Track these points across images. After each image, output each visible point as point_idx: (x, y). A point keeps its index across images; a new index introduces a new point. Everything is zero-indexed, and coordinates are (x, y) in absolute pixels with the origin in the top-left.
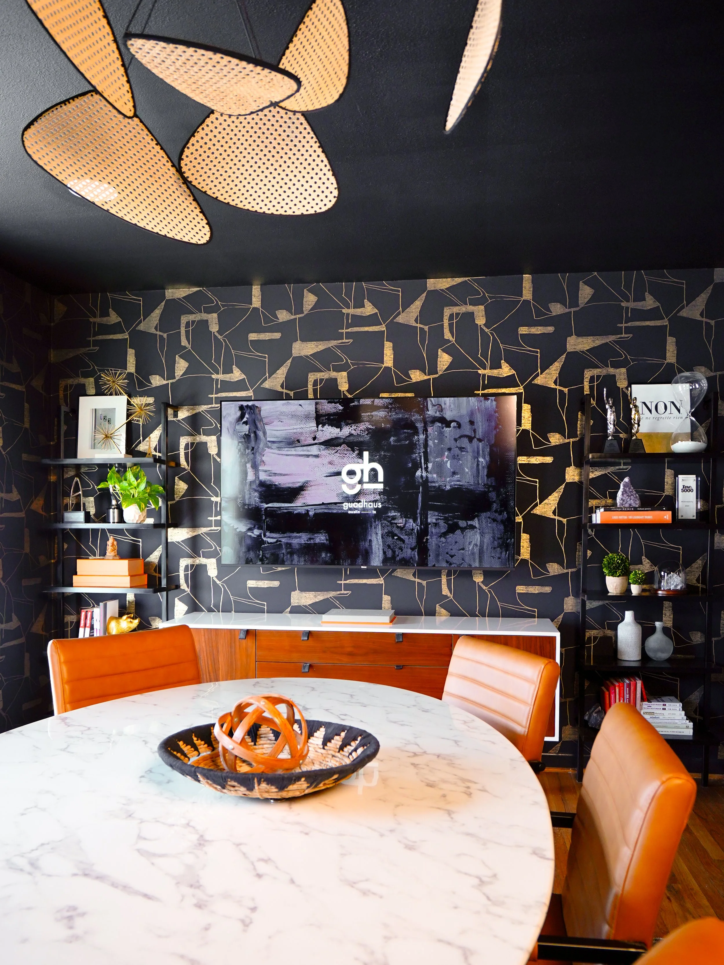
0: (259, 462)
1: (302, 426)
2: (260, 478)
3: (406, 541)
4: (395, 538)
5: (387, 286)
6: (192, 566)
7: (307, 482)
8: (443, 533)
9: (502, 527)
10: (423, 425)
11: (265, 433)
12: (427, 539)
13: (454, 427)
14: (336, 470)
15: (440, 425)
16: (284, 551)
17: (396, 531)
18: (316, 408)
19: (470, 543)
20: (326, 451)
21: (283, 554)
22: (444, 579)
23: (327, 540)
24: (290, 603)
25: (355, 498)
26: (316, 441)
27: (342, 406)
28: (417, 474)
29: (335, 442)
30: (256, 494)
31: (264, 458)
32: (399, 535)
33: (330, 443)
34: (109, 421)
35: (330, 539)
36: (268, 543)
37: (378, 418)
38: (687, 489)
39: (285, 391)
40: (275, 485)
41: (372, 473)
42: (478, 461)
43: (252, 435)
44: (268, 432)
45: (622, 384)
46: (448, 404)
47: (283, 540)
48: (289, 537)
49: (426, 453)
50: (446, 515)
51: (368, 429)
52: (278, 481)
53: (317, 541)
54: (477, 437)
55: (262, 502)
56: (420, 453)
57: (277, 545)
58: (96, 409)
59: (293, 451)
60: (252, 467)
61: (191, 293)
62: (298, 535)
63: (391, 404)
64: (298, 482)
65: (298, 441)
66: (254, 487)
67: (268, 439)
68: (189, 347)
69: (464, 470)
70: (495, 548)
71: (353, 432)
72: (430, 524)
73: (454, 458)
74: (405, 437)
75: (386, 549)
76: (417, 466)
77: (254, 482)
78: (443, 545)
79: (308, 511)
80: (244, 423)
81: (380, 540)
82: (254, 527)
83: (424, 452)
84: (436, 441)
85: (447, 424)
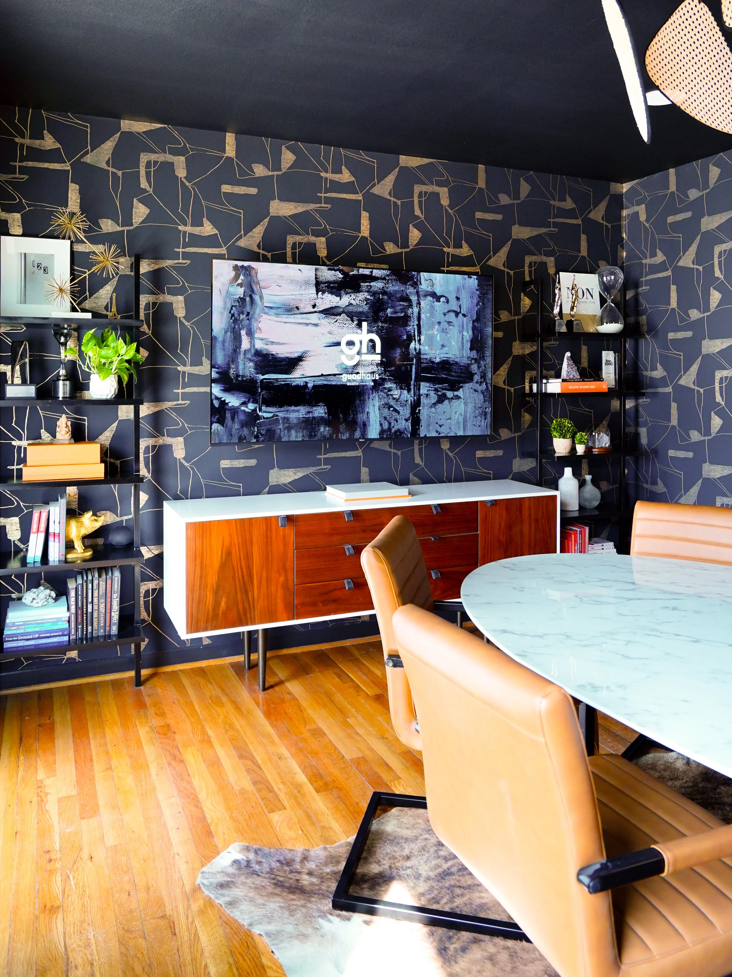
0: (255, 328)
1: (301, 292)
2: (256, 347)
3: (401, 412)
4: (391, 409)
5: (363, 156)
6: (154, 447)
7: (305, 352)
8: (433, 404)
9: (481, 397)
10: (416, 298)
11: (261, 298)
12: (419, 410)
13: (443, 302)
14: (335, 341)
15: (431, 299)
16: (281, 427)
17: (392, 403)
18: (316, 275)
19: (456, 413)
20: (326, 320)
21: (280, 429)
22: (416, 448)
23: (325, 413)
24: (268, 482)
25: (354, 369)
26: (316, 309)
27: (342, 274)
28: (411, 346)
29: (335, 311)
30: (251, 364)
31: (260, 325)
32: (394, 406)
33: (329, 312)
34: (45, 270)
35: (329, 413)
36: (264, 418)
37: (376, 289)
38: (608, 363)
39: (261, 252)
40: (272, 355)
41: (371, 344)
42: (463, 335)
43: (248, 299)
44: (265, 297)
45: (552, 271)
46: (438, 280)
47: (281, 415)
48: (287, 411)
49: (419, 326)
50: (436, 387)
51: (366, 299)
52: (275, 350)
53: (316, 414)
54: (462, 312)
55: (257, 373)
56: (414, 325)
57: (274, 420)
58: (25, 254)
59: (292, 319)
60: (246, 334)
61: (153, 128)
62: (296, 408)
63: (388, 275)
64: (297, 352)
65: (297, 308)
66: (249, 356)
67: (265, 304)
68: (151, 190)
69: (451, 343)
70: (476, 417)
71: (353, 302)
72: (422, 395)
73: (443, 332)
74: (401, 309)
75: (382, 421)
76: (410, 338)
77: (249, 350)
78: (433, 415)
79: (306, 383)
80: (238, 285)
81: (377, 412)
82: (249, 401)
83: (417, 325)
84: (428, 315)
85: (438, 298)
